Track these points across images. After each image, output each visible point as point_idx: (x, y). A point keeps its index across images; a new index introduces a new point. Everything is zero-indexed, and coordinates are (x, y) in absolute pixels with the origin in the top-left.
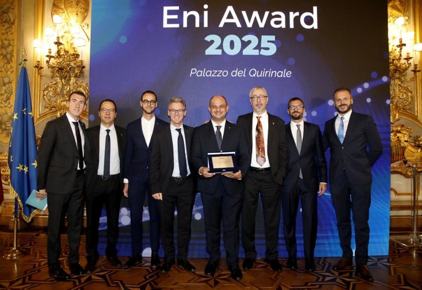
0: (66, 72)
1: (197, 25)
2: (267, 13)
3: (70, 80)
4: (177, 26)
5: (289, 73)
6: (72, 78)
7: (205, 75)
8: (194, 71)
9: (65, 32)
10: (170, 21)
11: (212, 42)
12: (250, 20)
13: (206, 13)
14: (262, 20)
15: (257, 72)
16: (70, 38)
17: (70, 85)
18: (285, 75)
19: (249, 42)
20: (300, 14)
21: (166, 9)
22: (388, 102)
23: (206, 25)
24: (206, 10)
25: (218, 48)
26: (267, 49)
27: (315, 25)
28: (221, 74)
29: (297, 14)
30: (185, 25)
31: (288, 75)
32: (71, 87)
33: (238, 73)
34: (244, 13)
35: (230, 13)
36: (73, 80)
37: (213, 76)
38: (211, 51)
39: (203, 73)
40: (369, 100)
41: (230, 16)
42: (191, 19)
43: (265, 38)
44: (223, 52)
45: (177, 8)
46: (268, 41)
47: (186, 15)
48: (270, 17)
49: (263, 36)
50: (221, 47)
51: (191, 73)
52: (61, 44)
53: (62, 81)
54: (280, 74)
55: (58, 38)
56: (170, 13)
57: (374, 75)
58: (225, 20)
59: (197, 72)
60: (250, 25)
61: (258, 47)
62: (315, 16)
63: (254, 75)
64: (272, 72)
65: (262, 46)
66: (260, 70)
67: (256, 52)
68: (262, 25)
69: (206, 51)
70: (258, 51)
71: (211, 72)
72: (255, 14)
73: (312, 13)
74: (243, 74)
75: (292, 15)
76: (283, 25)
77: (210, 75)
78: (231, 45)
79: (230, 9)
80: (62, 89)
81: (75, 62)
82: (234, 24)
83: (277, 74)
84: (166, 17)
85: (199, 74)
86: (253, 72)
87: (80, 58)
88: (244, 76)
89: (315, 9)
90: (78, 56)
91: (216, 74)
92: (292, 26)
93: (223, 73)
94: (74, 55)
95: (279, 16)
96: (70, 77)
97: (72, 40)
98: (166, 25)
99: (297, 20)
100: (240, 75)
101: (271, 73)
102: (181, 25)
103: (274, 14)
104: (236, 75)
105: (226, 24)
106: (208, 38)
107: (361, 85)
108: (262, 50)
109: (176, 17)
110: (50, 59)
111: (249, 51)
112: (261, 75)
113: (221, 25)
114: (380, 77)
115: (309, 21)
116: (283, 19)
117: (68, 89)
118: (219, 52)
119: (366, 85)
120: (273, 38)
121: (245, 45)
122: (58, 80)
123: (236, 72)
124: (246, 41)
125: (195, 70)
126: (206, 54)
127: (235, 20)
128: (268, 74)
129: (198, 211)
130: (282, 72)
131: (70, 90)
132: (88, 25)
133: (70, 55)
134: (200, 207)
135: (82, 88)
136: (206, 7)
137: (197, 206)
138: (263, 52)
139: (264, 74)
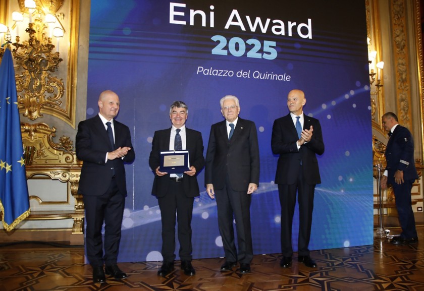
0: (37, 64)
1: (204, 24)
2: (268, 20)
3: (41, 74)
4: (184, 23)
5: (289, 77)
6: (44, 72)
7: (211, 73)
8: (200, 69)
9: (36, 20)
10: (176, 18)
11: (218, 42)
12: (253, 25)
13: (212, 14)
14: (264, 27)
15: (260, 75)
16: (42, 27)
17: (41, 79)
18: (285, 79)
19: (253, 45)
20: (298, 24)
21: (172, 5)
22: (369, 108)
23: (212, 25)
24: (212, 11)
25: (224, 49)
26: (269, 53)
27: (310, 36)
28: (227, 74)
29: (295, 24)
30: (192, 23)
31: (288, 79)
32: (42, 81)
33: (242, 74)
34: (248, 18)
35: (235, 16)
36: (44, 75)
37: (219, 75)
38: (217, 51)
39: (210, 72)
40: (354, 106)
42: (198, 18)
43: (267, 43)
44: (229, 53)
45: (184, 5)
46: (270, 47)
47: (192, 13)
48: (271, 25)
49: (265, 41)
50: (226, 48)
51: (198, 71)
52: (34, 31)
53: (31, 74)
55: (31, 25)
56: (176, 9)
57: (358, 84)
58: (230, 22)
59: (203, 70)
60: (253, 29)
61: (261, 51)
62: (309, 27)
63: (258, 77)
64: (274, 76)
65: (264, 50)
66: (263, 72)
67: (259, 56)
68: (264, 31)
70: (261, 54)
71: (217, 71)
72: (258, 20)
73: (308, 25)
74: (247, 75)
75: (291, 25)
76: (283, 33)
77: (217, 74)
78: (236, 48)
79: (235, 12)
80: (31, 85)
81: (48, 54)
82: (239, 27)
83: (278, 77)
84: (172, 13)
85: (206, 72)
86: (256, 74)
87: (54, 51)
88: (249, 77)
89: (310, 21)
90: (50, 47)
91: (222, 74)
92: (290, 34)
93: (229, 73)
94: (48, 45)
95: (279, 24)
96: (41, 70)
97: (44, 29)
98: (172, 21)
99: (294, 29)
100: (244, 76)
101: (273, 77)
102: (188, 22)
103: (274, 21)
104: (241, 76)
105: (231, 26)
106: (215, 38)
107: (348, 92)
108: (264, 54)
109: (182, 14)
110: (17, 48)
111: (252, 54)
112: (264, 78)
113: (227, 27)
114: (362, 86)
115: (305, 31)
116: (282, 27)
117: (38, 84)
118: (225, 53)
119: (352, 93)
120: (274, 44)
121: (249, 48)
122: (27, 73)
123: (241, 73)
124: (250, 44)
125: (202, 69)
126: (213, 53)
127: (240, 23)
128: (270, 76)
129: (205, 210)
130: (282, 76)
131: (41, 86)
132: (64, 15)
133: (42, 45)
134: (207, 206)
135: (55, 84)
136: (212, 7)
137: (204, 204)
138: (266, 56)
139: (266, 76)
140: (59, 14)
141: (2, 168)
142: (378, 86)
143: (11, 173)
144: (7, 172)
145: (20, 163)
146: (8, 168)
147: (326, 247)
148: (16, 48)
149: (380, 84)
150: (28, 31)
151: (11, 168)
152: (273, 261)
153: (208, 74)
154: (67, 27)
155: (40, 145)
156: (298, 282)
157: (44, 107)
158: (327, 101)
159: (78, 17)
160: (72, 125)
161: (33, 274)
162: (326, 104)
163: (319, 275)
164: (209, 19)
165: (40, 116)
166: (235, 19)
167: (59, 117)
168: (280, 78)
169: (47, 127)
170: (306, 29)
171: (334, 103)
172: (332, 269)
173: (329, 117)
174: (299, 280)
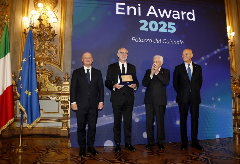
0: (43, 37)
1: (135, 14)
2: (170, 11)
3: (45, 42)
4: (124, 13)
5: (182, 42)
6: (47, 41)
7: (140, 41)
8: (134, 39)
9: (43, 14)
10: (120, 11)
11: (143, 24)
12: (162, 14)
13: (139, 8)
14: (168, 15)
15: (166, 41)
16: (46, 17)
17: (45, 45)
19: (162, 25)
20: (187, 13)
21: (118, 4)
22: (229, 59)
23: (140, 14)
25: (146, 27)
26: (171, 29)
27: (194, 19)
29: (185, 13)
30: (128, 14)
31: (182, 43)
32: (46, 46)
33: (157, 41)
34: (159, 10)
35: (152, 9)
36: (47, 43)
38: (143, 28)
39: (139, 40)
40: (220, 58)
41: (152, 11)
42: (132, 11)
44: (149, 29)
45: (124, 4)
46: (172, 25)
47: (129, 8)
48: (172, 13)
49: (169, 23)
50: (148, 27)
51: (132, 40)
52: (42, 20)
53: (39, 42)
55: (40, 16)
56: (120, 6)
58: (149, 13)
59: (135, 39)
60: (162, 16)
61: (167, 28)
62: (193, 14)
63: (165, 43)
64: (174, 41)
65: (169, 28)
66: (168, 40)
67: (166, 31)
68: (168, 17)
69: (140, 28)
70: (167, 30)
71: (143, 40)
72: (165, 11)
73: (192, 13)
74: (160, 42)
75: (183, 13)
76: (179, 18)
77: (143, 41)
78: (153, 26)
79: (152, 7)
80: (39, 48)
81: (49, 32)
82: (154, 15)
84: (118, 8)
86: (165, 41)
87: (52, 30)
88: (160, 43)
89: (193, 11)
90: (50, 28)
91: (146, 41)
92: (183, 18)
93: (149, 41)
94: (49, 27)
95: (176, 13)
96: (45, 40)
97: (47, 18)
98: (118, 13)
99: (185, 15)
100: (158, 42)
101: (174, 42)
102: (126, 13)
103: (174, 12)
104: (156, 42)
105: (150, 15)
106: (141, 21)
107: (216, 50)
108: (169, 30)
109: (123, 9)
110: (33, 29)
111: (162, 30)
112: (169, 43)
113: (148, 15)
114: (224, 46)
115: (191, 16)
117: (44, 48)
118: (147, 29)
119: (218, 50)
120: (174, 24)
121: (160, 26)
122: (38, 42)
123: (156, 40)
124: (161, 24)
126: (140, 30)
127: (155, 13)
128: (172, 42)
129: (137, 117)
130: (179, 42)
131: (45, 49)
132: (57, 11)
133: (46, 27)
134: (139, 115)
135: (52, 48)
136: (139, 5)
137: (136, 114)
138: (170, 31)
139: (170, 42)
140: (55, 10)
141: (26, 94)
142: (231, 46)
143: (31, 96)
144: (29, 96)
145: (36, 91)
146: (30, 94)
147: (205, 139)
149: (233, 45)
150: (39, 20)
151: (31, 94)
152: (176, 146)
153: (138, 41)
154: (59, 17)
155: (44, 81)
156: (193, 159)
157: (47, 60)
158: (204, 55)
159: (65, 12)
160: (61, 70)
161: (43, 153)
162: (204, 57)
163: (204, 155)
164: (137, 11)
165: (44, 65)
167: (54, 66)
168: (178, 43)
169: (48, 71)
170: (192, 16)
171: (208, 56)
172: (211, 151)
173: (206, 64)
174: (193, 158)
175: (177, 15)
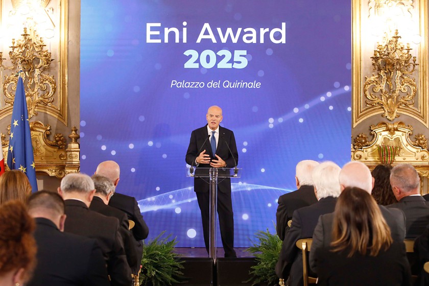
0: (30, 62)
1: (177, 41)
2: (240, 30)
3: (34, 72)
4: (159, 41)
5: (259, 84)
6: (37, 70)
7: (184, 86)
8: (174, 83)
10: (153, 37)
11: (190, 56)
12: (224, 37)
13: (185, 30)
14: (235, 36)
15: (230, 84)
16: (33, 25)
17: (34, 78)
18: (255, 86)
19: (223, 56)
20: (270, 31)
21: (149, 25)
22: (349, 109)
23: (185, 41)
24: (185, 27)
25: (196, 62)
26: (240, 62)
27: (283, 40)
28: (198, 86)
29: (267, 30)
30: (166, 41)
31: (258, 86)
32: (36, 79)
33: (213, 85)
34: (219, 30)
35: (206, 30)
36: (37, 73)
37: (191, 87)
38: (189, 65)
39: (182, 85)
40: (331, 108)
42: (172, 35)
43: (237, 53)
44: (200, 66)
45: (159, 25)
46: (240, 56)
47: (167, 31)
48: (243, 33)
49: (235, 51)
50: (198, 61)
51: (172, 84)
53: (25, 73)
54: (250, 85)
55: (25, 29)
56: (153, 29)
57: (337, 84)
58: (202, 36)
59: (177, 84)
60: (224, 40)
61: (232, 61)
62: (283, 32)
63: (227, 86)
64: (244, 83)
65: (234, 60)
66: (232, 81)
67: (229, 66)
68: (235, 40)
69: (185, 65)
70: (231, 64)
71: (189, 83)
72: (229, 31)
73: (281, 29)
74: (217, 85)
75: (263, 31)
76: (254, 41)
77: (189, 87)
78: (206, 60)
79: (207, 26)
80: (25, 83)
82: (210, 40)
83: (247, 85)
84: (149, 33)
85: (179, 85)
86: (226, 84)
87: (45, 49)
88: (219, 87)
89: (284, 25)
90: (42, 46)
91: (194, 85)
92: (262, 41)
93: (200, 85)
95: (250, 32)
96: (34, 68)
98: (149, 40)
99: (267, 35)
100: (215, 86)
101: (242, 85)
102: (163, 40)
103: (246, 30)
104: (211, 87)
105: (202, 40)
106: (187, 53)
107: (323, 92)
108: (235, 63)
109: (158, 33)
111: (223, 65)
112: (233, 87)
113: (199, 41)
114: (342, 86)
115: (278, 36)
116: (254, 35)
117: (32, 82)
118: (197, 66)
119: (329, 94)
120: (244, 52)
121: (219, 59)
123: (212, 83)
124: (221, 55)
126: (185, 67)
127: (211, 36)
128: (240, 85)
129: (179, 206)
130: (252, 83)
131: (34, 83)
132: (53, 10)
133: (34, 43)
134: (180, 202)
135: (47, 82)
136: (185, 24)
137: (177, 200)
138: (236, 66)
139: (236, 85)
140: (49, 10)
148: (12, 51)
151: (26, 170)
153: (180, 87)
154: (57, 23)
155: (36, 142)
157: (39, 104)
158: (299, 104)
160: (64, 123)
162: (299, 108)
164: (181, 35)
165: (35, 114)
166: (206, 33)
167: (52, 114)
169: (42, 126)
170: (280, 34)
171: (307, 106)
173: (301, 120)
175: (252, 36)
